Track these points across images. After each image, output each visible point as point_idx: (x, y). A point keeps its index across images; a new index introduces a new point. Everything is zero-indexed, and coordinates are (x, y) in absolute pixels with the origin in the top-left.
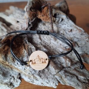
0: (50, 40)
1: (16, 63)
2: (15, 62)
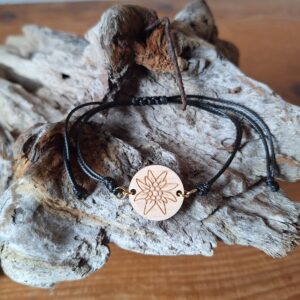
0: (176, 124)
1: (89, 202)
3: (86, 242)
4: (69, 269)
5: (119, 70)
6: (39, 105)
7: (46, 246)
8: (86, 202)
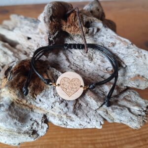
1: (38, 100)
2: (36, 99)
3: (36, 122)
4: (27, 136)
5: (54, 34)
6: (16, 53)
7: (15, 123)
8: (36, 101)
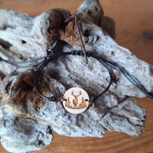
0: (83, 69)
1: (41, 113)
2: (39, 112)
3: (41, 133)
4: (34, 146)
5: (52, 45)
6: (11, 57)
7: (22, 136)
8: (40, 114)
